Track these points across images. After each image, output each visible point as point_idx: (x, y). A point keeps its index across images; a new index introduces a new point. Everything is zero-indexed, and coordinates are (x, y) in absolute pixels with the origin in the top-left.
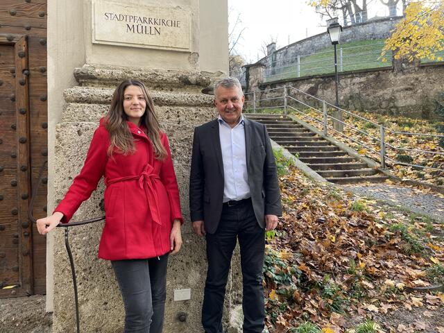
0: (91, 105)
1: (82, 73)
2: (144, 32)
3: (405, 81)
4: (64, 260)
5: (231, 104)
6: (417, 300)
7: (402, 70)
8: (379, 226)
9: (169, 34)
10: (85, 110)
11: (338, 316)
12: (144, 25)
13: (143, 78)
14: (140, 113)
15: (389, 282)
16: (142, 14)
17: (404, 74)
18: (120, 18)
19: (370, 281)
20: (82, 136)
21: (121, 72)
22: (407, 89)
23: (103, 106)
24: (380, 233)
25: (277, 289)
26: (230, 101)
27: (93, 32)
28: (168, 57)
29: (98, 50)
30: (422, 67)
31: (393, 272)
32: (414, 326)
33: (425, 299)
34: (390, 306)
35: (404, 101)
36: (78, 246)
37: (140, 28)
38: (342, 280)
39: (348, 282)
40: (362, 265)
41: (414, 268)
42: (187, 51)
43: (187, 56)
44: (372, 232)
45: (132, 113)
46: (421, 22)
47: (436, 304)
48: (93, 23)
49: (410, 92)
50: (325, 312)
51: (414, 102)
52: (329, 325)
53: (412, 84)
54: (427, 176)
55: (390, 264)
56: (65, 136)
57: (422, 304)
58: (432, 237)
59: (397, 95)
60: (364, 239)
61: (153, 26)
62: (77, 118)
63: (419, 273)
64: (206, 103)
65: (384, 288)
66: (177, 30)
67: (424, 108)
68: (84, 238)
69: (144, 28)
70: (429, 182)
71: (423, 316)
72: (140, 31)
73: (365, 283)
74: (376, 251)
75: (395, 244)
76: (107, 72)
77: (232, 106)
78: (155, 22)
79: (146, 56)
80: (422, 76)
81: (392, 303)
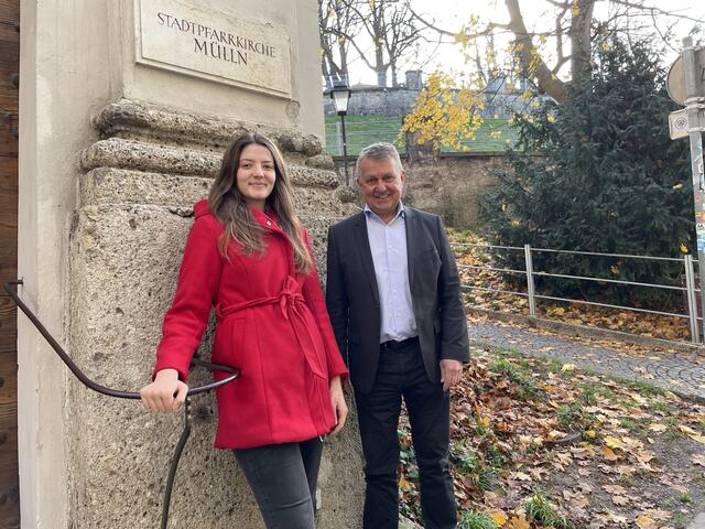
0: (149, 174)
1: (126, 114)
2: (222, 56)
3: (423, 174)
4: (112, 473)
5: (382, 186)
6: (564, 457)
7: (418, 160)
8: (482, 367)
9: (259, 65)
10: (138, 182)
11: (493, 495)
12: (223, 44)
13: (225, 134)
14: (265, 192)
15: (523, 438)
16: (219, 25)
17: (421, 166)
18: (184, 26)
19: (504, 441)
20: (138, 230)
21: (191, 120)
22: (425, 186)
23: (169, 177)
24: (482, 375)
25: (406, 472)
26: (380, 181)
27: (138, 42)
28: (256, 103)
29: (145, 75)
30: (444, 157)
31: (520, 424)
32: (580, 490)
33: (572, 454)
34: (540, 470)
35: (423, 201)
36: (138, 441)
37: (215, 48)
38: (474, 446)
39: (483, 447)
40: (486, 422)
41: (538, 417)
42: (286, 96)
43: (284, 106)
44: (474, 376)
45: (252, 192)
46: (446, 98)
47: (586, 459)
48: (137, 26)
49: (429, 190)
50: (475, 492)
51: (435, 204)
52: (488, 510)
53: (431, 180)
54: (478, 299)
55: (512, 415)
56: (107, 230)
57: (571, 461)
58: (534, 375)
59: (414, 193)
60: (469, 386)
61: (235, 49)
62: (123, 196)
63: (550, 421)
64: (322, 183)
65: (523, 448)
66: (271, 62)
67: (447, 212)
68: (147, 424)
69: (222, 50)
70: (483, 307)
71: (581, 476)
72: (216, 54)
73: (500, 443)
74: (486, 402)
75: (504, 389)
76: (168, 118)
77: (385, 189)
78: (238, 42)
79: (223, 98)
80: (442, 169)
81: (539, 465)
